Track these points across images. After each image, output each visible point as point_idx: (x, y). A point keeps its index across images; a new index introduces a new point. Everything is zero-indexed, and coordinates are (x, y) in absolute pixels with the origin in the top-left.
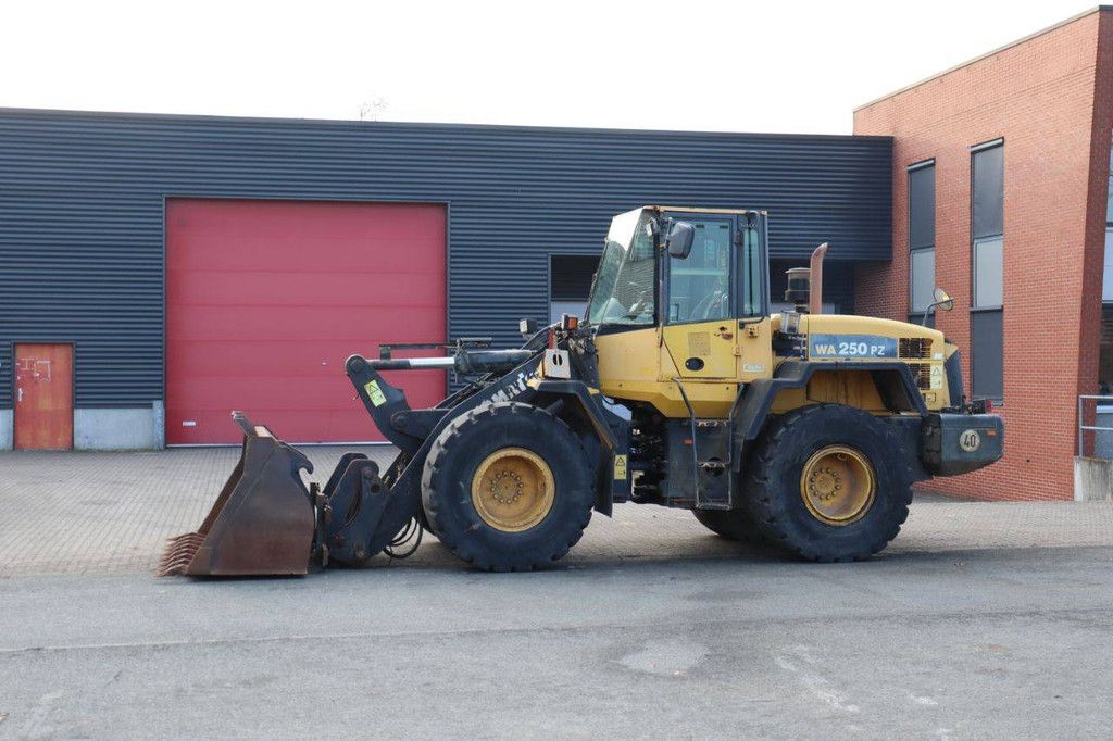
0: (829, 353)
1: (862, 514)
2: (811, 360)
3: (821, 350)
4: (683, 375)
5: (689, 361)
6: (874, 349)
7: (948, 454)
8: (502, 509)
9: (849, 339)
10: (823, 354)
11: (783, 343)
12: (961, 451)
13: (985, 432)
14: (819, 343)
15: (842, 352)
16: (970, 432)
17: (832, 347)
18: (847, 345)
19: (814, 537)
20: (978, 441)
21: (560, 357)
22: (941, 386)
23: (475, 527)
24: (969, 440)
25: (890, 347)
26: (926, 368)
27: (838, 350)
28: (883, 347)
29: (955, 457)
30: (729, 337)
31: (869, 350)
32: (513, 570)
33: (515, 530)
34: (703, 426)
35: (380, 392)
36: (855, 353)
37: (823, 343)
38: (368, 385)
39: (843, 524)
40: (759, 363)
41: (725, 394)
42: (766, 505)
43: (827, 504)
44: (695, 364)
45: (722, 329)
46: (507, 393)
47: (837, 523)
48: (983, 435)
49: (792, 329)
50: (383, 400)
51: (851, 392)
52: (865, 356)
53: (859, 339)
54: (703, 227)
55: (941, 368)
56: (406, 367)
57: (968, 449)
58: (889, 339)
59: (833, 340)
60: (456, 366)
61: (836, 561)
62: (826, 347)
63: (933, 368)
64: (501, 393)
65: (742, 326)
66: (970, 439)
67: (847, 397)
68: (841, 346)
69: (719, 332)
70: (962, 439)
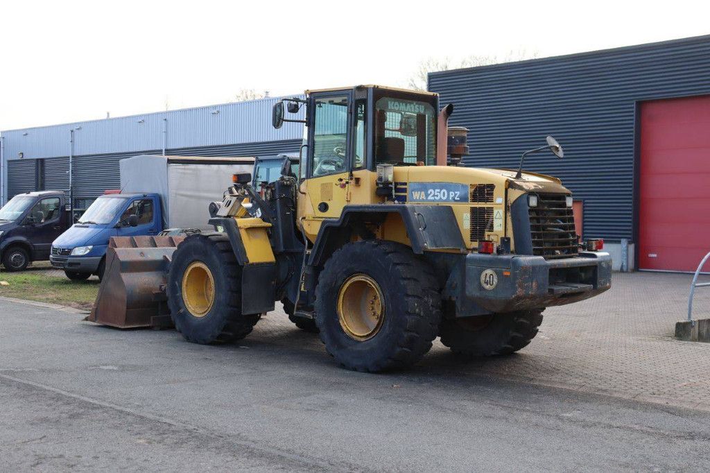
0: (421, 198)
1: (374, 334)
3: (416, 195)
4: (318, 216)
5: (321, 205)
6: (452, 194)
7: (471, 291)
9: (435, 185)
10: (417, 199)
12: (481, 289)
13: (502, 273)
14: (415, 190)
15: (430, 198)
16: (489, 272)
17: (423, 193)
18: (432, 191)
20: (496, 280)
21: (230, 201)
24: (488, 279)
25: (463, 193)
26: (490, 211)
27: (427, 195)
28: (458, 193)
29: (477, 294)
30: (343, 186)
31: (448, 195)
36: (439, 198)
37: (417, 190)
39: (363, 340)
44: (324, 207)
45: (341, 180)
47: (359, 339)
48: (499, 274)
52: (445, 201)
53: (441, 186)
55: (503, 211)
57: (487, 287)
58: (463, 186)
59: (424, 187)
62: (419, 192)
63: (495, 212)
68: (429, 192)
69: (339, 182)
70: (483, 278)
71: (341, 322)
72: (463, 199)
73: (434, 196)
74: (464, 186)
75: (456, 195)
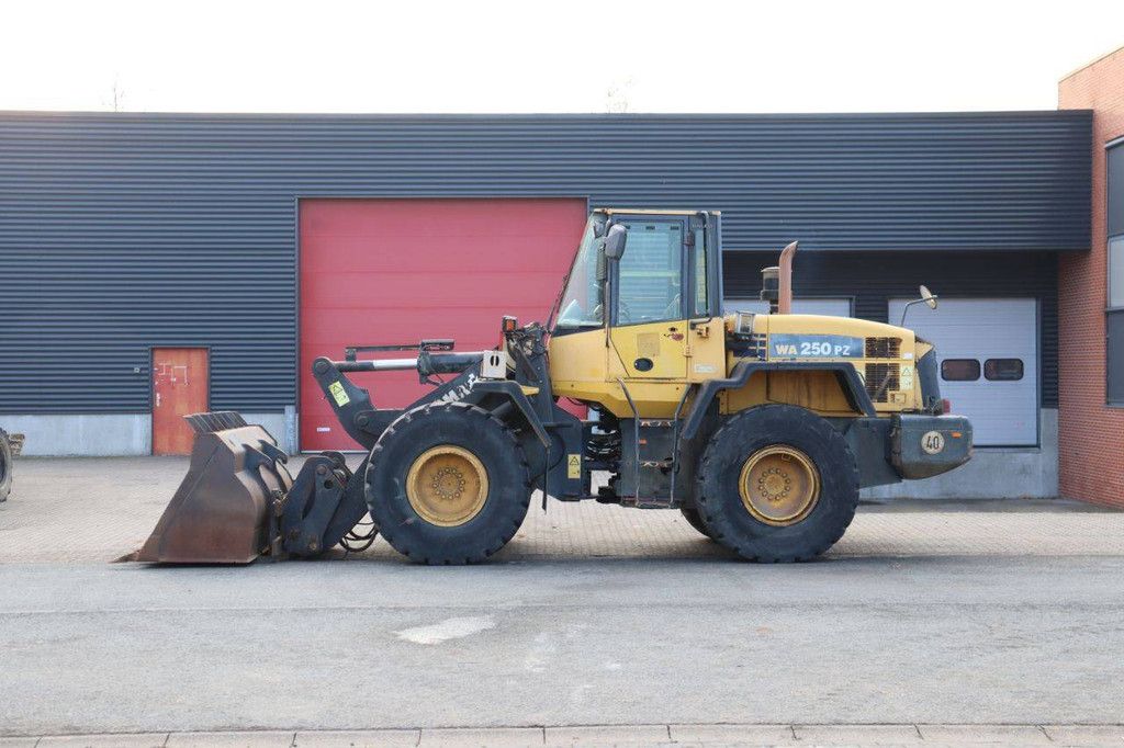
0: (790, 353)
1: (805, 515)
2: (772, 360)
3: (782, 350)
4: (631, 375)
5: (638, 361)
6: (838, 349)
7: (908, 456)
8: (444, 505)
9: (811, 338)
10: (781, 354)
11: (738, 343)
12: (922, 452)
13: (950, 434)
14: (779, 343)
15: (804, 352)
16: (933, 434)
17: (793, 347)
18: (808, 345)
19: (753, 536)
20: (942, 443)
21: (497, 358)
22: (911, 387)
23: (410, 521)
24: (931, 442)
25: (855, 347)
26: (895, 367)
27: (799, 350)
28: (848, 348)
29: (916, 459)
30: (679, 337)
31: (833, 349)
32: (447, 563)
33: (449, 525)
34: (646, 427)
35: (344, 393)
36: (818, 353)
37: (784, 344)
38: (332, 386)
39: (785, 524)
40: (710, 363)
41: (673, 394)
42: (704, 504)
43: (776, 504)
44: (645, 364)
45: (673, 329)
46: (457, 393)
47: (779, 524)
48: (947, 436)
49: (745, 329)
50: (347, 400)
51: (814, 395)
52: (829, 356)
53: (822, 339)
54: (653, 228)
55: (911, 368)
56: (369, 368)
57: (931, 451)
58: (854, 338)
59: (794, 340)
60: (418, 368)
61: (777, 561)
62: (787, 347)
63: (902, 369)
64: (452, 393)
65: (693, 326)
66: (933, 442)
67: (809, 397)
68: (803, 346)
69: (670, 333)
70: (924, 441)
71: (747, 506)
72: (857, 354)
73: (811, 350)
74: (856, 340)
75: (843, 350)
